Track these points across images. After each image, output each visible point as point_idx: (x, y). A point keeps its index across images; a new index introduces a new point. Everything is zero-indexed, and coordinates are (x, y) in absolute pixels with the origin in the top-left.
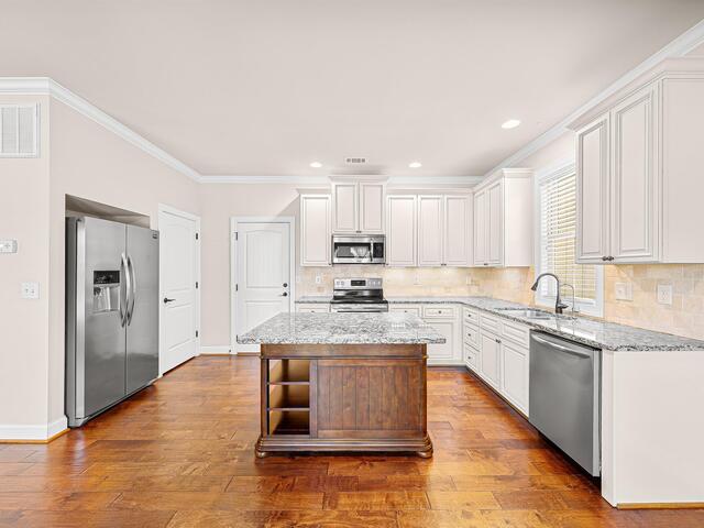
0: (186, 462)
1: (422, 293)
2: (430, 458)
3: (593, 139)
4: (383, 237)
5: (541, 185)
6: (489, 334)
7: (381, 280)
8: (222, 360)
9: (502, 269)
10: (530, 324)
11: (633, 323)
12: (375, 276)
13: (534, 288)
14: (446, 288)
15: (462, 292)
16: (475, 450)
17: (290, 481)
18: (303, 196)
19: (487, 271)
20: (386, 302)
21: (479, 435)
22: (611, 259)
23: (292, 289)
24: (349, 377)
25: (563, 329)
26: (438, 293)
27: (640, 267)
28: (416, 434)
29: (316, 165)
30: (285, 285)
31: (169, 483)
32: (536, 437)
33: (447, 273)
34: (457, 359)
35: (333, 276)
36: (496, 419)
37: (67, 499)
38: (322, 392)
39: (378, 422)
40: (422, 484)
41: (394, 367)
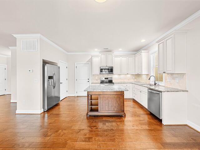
0: (72, 117)
1: (122, 81)
2: (125, 117)
3: (161, 45)
4: (113, 67)
5: (151, 54)
6: (139, 90)
7: (112, 78)
8: (73, 98)
9: (142, 75)
10: (147, 87)
11: (171, 87)
12: (110, 77)
13: (149, 79)
14: (128, 80)
15: (132, 81)
16: (135, 115)
17: (95, 121)
18: (93, 57)
19: (138, 75)
20: (114, 83)
21: (136, 113)
22: (165, 72)
23: (90, 80)
24: (107, 99)
25: (156, 89)
26: (126, 81)
27: (172, 74)
28: (122, 112)
29: (96, 50)
30: (88, 79)
31: (70, 121)
32: (149, 113)
33: (129, 76)
34: (131, 97)
35: (100, 77)
36: (140, 109)
37: (49, 124)
38: (101, 102)
39: (113, 109)
40: (123, 121)
41: (117, 97)
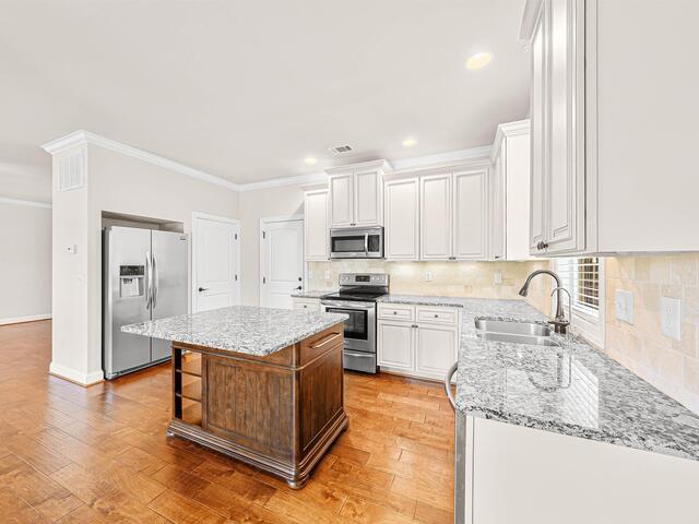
12: (381, 271)
18: (306, 193)
23: (306, 284)
29: (310, 160)
30: (300, 279)
